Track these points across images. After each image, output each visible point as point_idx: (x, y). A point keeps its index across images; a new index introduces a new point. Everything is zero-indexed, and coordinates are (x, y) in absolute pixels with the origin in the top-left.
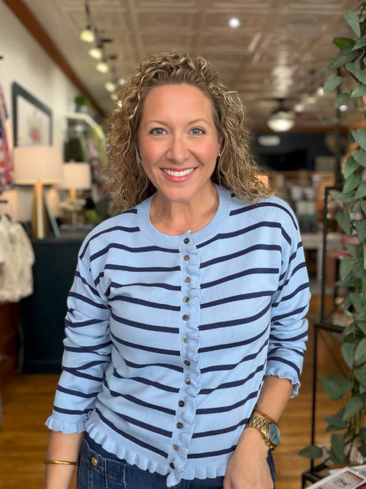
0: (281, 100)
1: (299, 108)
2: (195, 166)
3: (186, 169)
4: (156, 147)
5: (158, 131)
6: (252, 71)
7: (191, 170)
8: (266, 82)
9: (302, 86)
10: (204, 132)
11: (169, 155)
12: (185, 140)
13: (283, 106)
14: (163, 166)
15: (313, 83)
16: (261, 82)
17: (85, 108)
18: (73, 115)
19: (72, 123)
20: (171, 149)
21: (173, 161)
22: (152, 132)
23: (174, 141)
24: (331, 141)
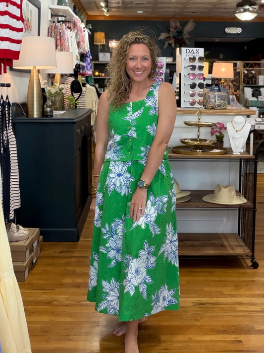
2: (144, 70)
10: (147, 59)
12: (141, 62)
14: (134, 70)
18: (56, 7)
19: (54, 14)
20: (137, 65)
21: (137, 68)
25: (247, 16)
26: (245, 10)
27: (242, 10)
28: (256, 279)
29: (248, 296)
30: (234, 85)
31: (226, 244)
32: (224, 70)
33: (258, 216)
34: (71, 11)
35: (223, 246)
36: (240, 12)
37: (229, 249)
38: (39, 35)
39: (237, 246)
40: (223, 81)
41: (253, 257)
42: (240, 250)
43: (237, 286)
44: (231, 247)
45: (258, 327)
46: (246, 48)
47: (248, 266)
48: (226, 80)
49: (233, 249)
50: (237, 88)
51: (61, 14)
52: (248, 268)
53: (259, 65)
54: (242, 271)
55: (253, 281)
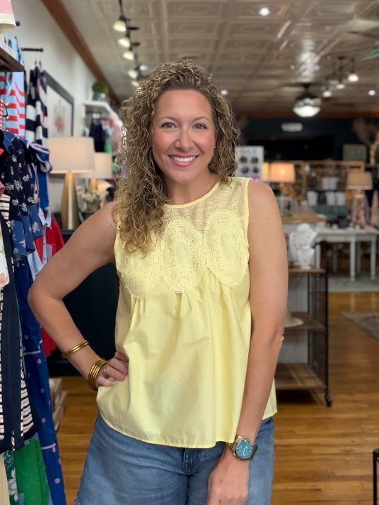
0: (306, 85)
1: (327, 94)
2: (197, 154)
3: (190, 156)
4: (167, 138)
5: (167, 125)
6: (278, 58)
7: (194, 158)
8: (293, 67)
9: (330, 71)
10: (205, 127)
11: (178, 144)
12: (190, 133)
13: (308, 91)
14: (171, 153)
15: (341, 68)
16: (288, 67)
17: (103, 96)
18: (91, 102)
19: (89, 110)
20: (179, 140)
21: (181, 149)
22: (163, 126)
23: (181, 133)
24: (360, 128)
25: (307, 110)
26: (306, 105)
27: (301, 103)
28: (332, 415)
29: (324, 436)
30: (296, 190)
31: (294, 375)
32: (284, 172)
33: (331, 342)
34: (107, 107)
35: (291, 378)
36: (300, 106)
37: (298, 381)
38: (72, 134)
39: (308, 378)
40: (282, 185)
41: (327, 391)
42: (312, 382)
43: (311, 424)
44: (300, 379)
45: (339, 473)
46: (306, 147)
47: (321, 401)
48: (286, 184)
49: (303, 382)
50: (298, 193)
51: (95, 110)
52: (322, 403)
53: (322, 166)
54: (315, 407)
55: (330, 418)
